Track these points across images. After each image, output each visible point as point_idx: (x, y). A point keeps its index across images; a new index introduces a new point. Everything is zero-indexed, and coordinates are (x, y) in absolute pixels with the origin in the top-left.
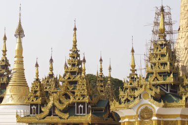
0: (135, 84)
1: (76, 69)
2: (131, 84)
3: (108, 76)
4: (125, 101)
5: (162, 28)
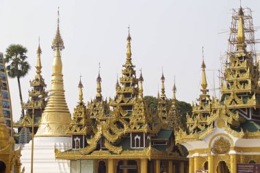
0: (207, 109)
1: (131, 90)
2: (202, 108)
3: (172, 98)
4: (194, 130)
5: (241, 36)
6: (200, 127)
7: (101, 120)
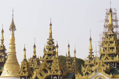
0: (92, 62)
1: (51, 52)
2: (89, 62)
3: (74, 57)
4: (86, 74)
5: (111, 23)
6: (88, 72)
7: (36, 68)
